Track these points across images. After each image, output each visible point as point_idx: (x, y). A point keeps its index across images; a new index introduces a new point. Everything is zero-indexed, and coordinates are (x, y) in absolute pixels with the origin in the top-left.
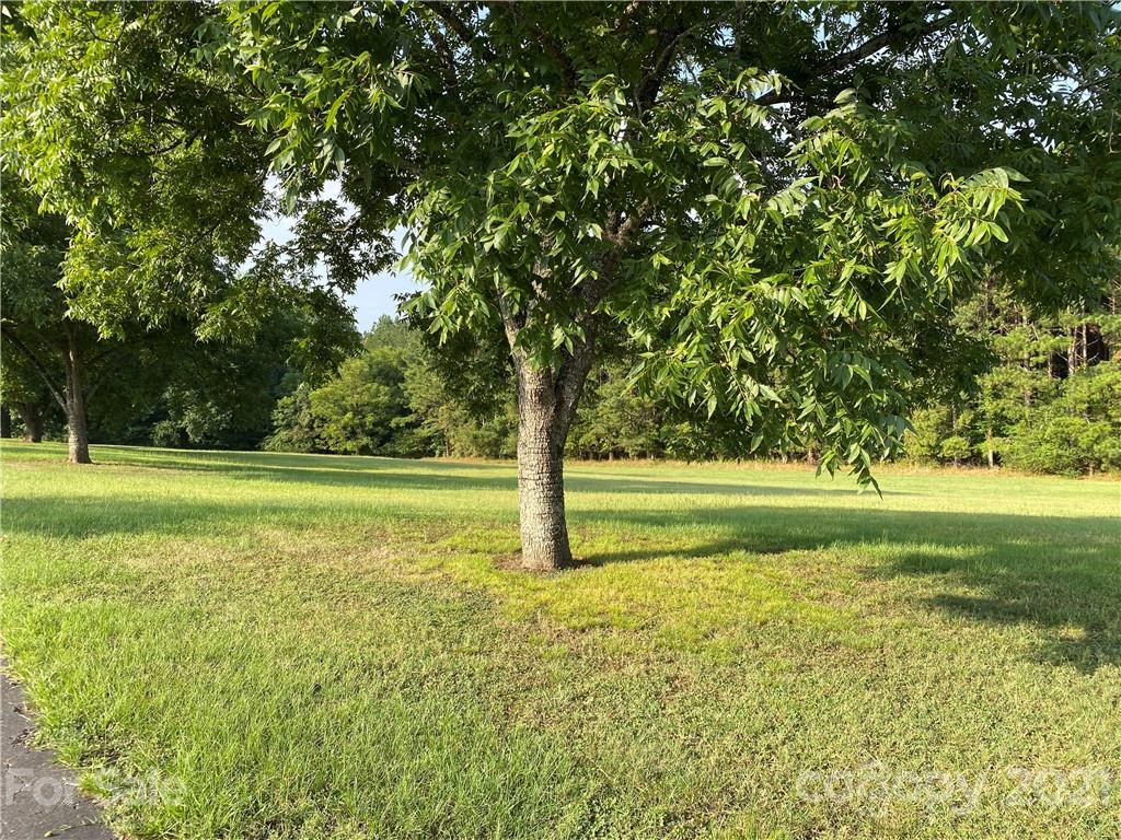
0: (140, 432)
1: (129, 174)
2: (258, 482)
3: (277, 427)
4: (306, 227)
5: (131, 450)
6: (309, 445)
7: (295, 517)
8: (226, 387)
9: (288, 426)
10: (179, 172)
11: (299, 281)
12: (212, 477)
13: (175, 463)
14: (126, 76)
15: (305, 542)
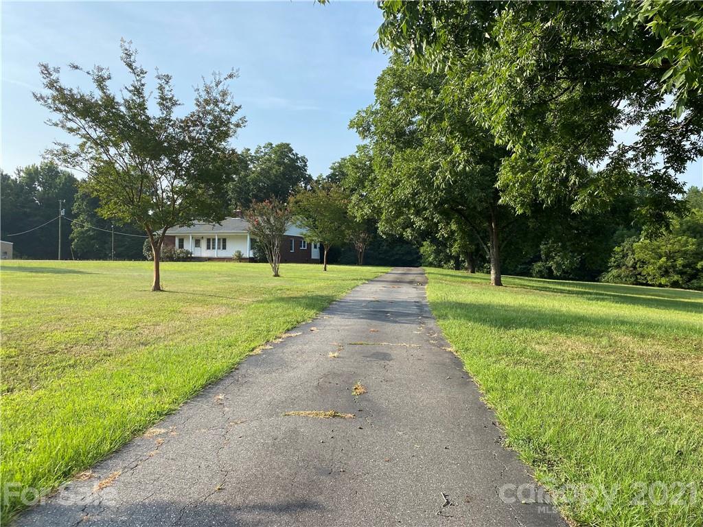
0: (524, 269)
1: (535, 115)
2: (604, 303)
3: (610, 267)
4: (647, 131)
5: (520, 279)
6: (633, 279)
7: (637, 328)
8: (581, 241)
9: (618, 267)
10: (565, 108)
11: (641, 168)
12: (574, 298)
13: (549, 288)
14: (544, 56)
15: (649, 347)
